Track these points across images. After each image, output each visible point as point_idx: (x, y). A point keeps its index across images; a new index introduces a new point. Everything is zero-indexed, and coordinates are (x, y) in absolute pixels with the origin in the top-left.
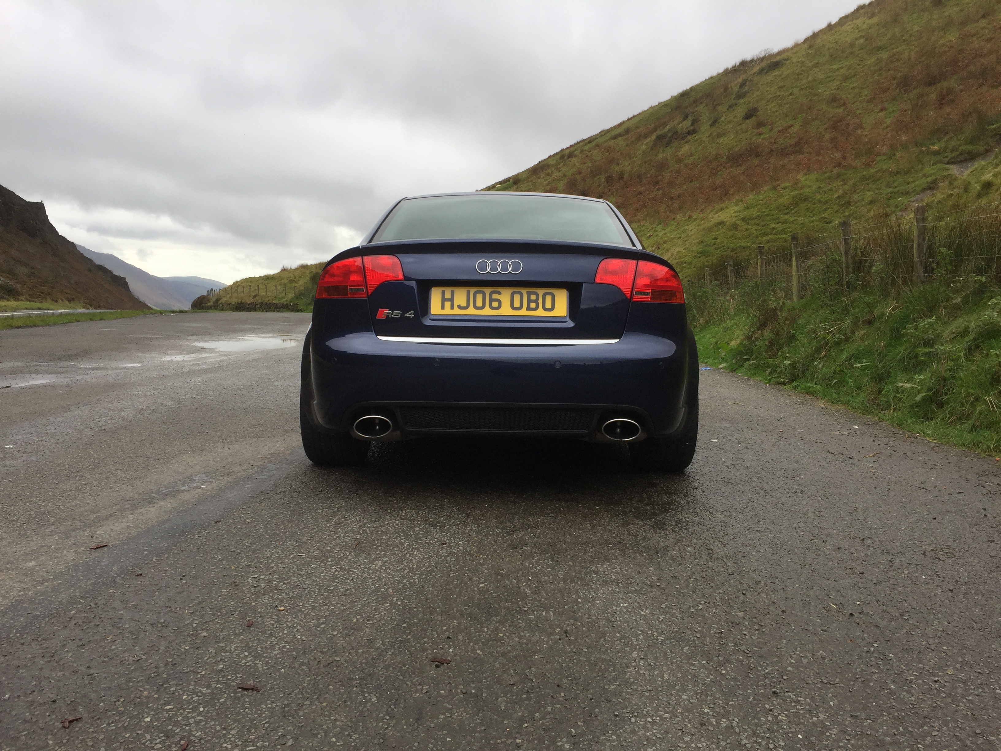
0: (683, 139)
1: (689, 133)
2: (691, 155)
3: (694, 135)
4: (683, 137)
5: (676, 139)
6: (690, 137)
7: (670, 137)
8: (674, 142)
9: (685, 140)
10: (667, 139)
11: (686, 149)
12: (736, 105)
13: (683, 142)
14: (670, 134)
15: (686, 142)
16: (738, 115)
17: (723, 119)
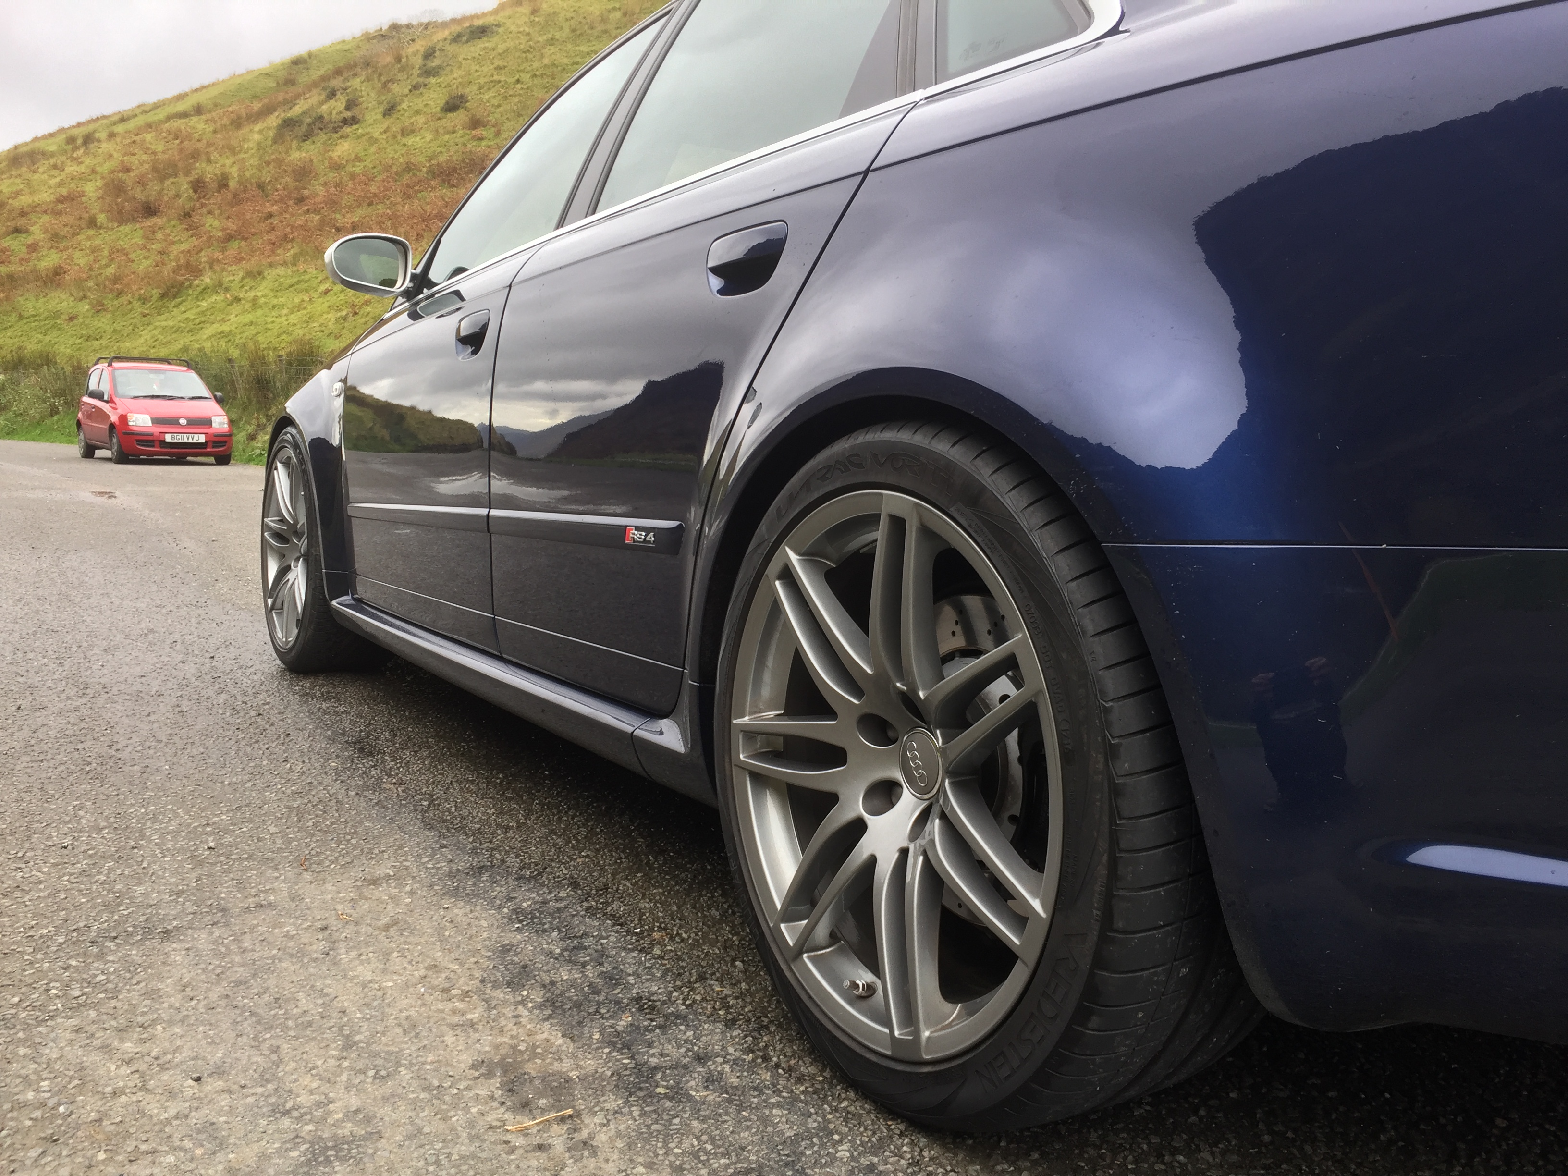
0: (335, 130)
1: (345, 122)
2: (358, 159)
3: (354, 127)
4: (334, 128)
5: (321, 129)
6: (347, 130)
7: (309, 125)
8: (318, 134)
9: (340, 134)
10: (304, 128)
11: (343, 149)
12: (425, 85)
13: (335, 135)
14: (309, 120)
15: (342, 137)
16: (431, 103)
17: (404, 105)
